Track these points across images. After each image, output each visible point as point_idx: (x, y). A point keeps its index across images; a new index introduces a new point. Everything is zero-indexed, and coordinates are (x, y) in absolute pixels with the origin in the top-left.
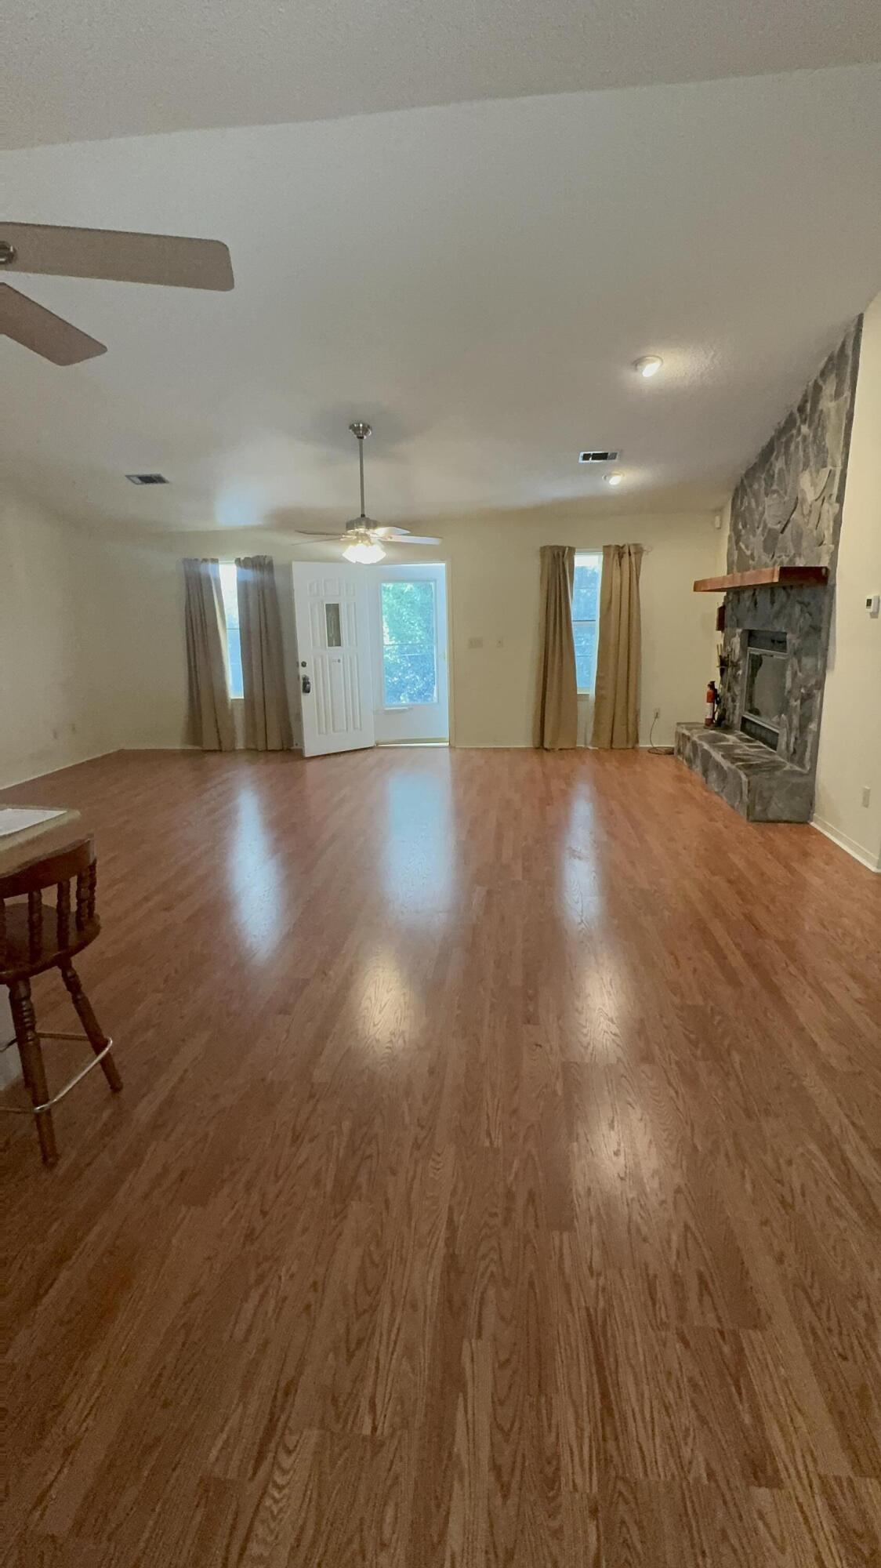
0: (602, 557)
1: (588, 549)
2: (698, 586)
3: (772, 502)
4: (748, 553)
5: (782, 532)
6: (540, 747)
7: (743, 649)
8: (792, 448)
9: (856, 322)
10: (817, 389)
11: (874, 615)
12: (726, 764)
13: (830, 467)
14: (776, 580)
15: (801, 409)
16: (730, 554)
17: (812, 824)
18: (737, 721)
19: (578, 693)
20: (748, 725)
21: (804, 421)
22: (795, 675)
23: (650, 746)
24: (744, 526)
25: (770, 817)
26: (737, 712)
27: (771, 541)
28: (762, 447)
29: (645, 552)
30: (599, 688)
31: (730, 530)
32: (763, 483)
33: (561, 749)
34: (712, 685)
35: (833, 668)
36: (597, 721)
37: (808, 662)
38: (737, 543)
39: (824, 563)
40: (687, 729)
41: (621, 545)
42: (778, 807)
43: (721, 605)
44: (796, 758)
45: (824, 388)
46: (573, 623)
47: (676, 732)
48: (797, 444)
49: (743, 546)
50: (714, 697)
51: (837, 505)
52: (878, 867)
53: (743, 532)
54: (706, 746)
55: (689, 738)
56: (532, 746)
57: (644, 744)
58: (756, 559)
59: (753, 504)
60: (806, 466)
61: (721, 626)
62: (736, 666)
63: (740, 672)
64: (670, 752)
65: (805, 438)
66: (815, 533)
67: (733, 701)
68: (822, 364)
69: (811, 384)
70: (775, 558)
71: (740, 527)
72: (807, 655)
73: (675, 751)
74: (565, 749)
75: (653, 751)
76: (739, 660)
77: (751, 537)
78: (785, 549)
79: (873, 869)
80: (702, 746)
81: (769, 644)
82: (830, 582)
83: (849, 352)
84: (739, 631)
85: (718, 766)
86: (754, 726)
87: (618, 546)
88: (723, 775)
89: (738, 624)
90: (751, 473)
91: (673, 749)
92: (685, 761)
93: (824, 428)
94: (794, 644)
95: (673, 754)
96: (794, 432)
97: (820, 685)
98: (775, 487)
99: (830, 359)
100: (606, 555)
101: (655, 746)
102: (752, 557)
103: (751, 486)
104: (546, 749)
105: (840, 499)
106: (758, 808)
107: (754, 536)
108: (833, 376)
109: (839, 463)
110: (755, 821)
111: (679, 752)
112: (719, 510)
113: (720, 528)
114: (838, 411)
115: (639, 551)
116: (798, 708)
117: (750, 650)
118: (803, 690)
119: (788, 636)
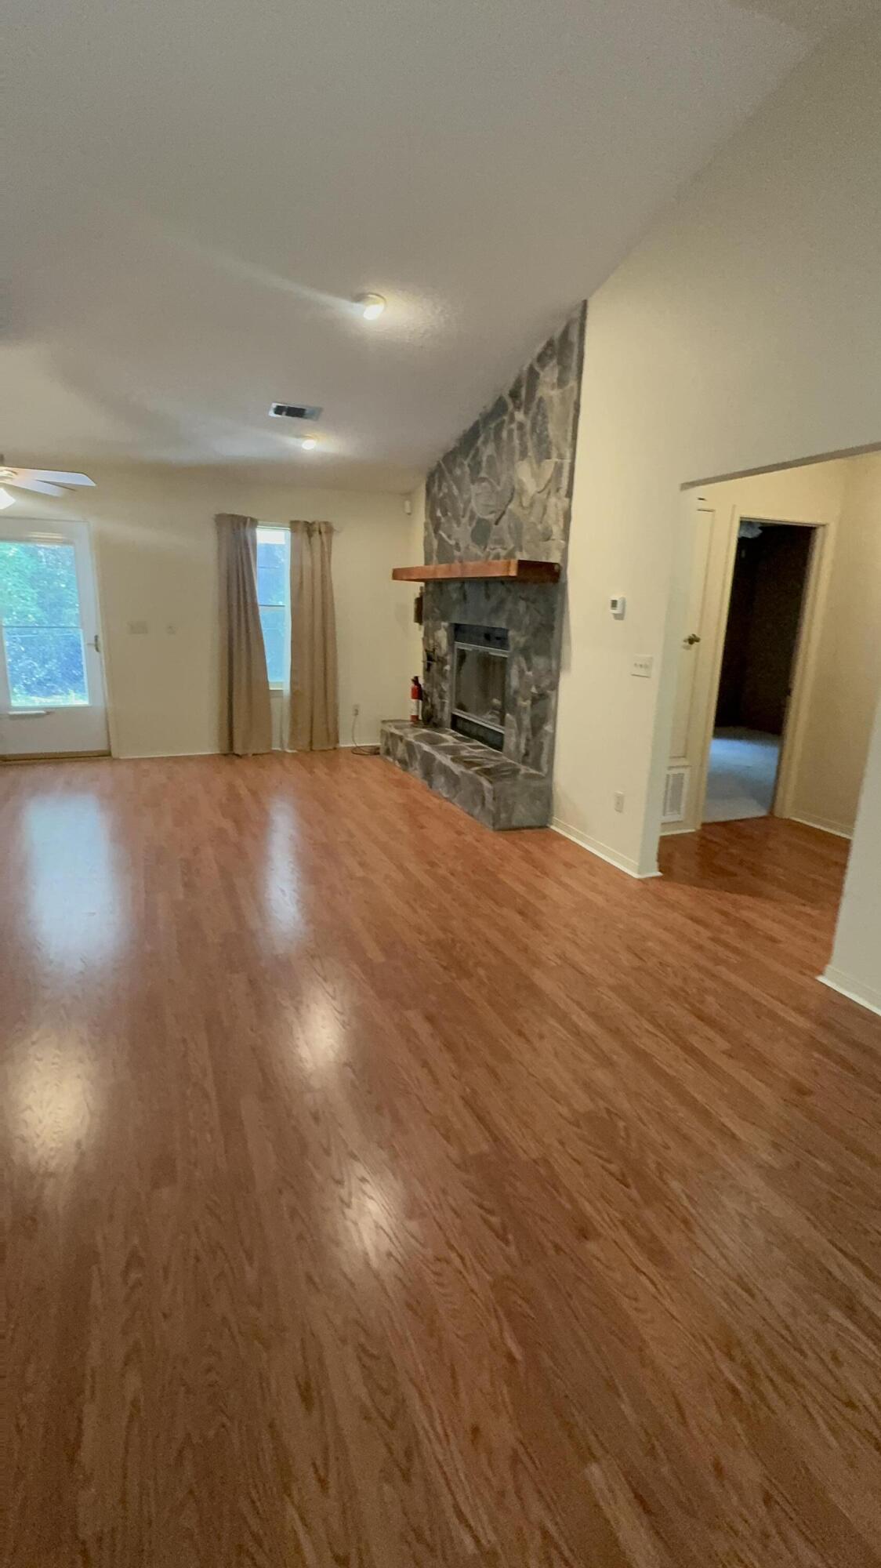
0: (289, 533)
1: (273, 521)
2: (397, 575)
3: (480, 491)
4: (452, 542)
5: (497, 523)
6: (230, 753)
7: (451, 644)
8: (504, 434)
9: (580, 308)
10: (533, 375)
11: (619, 617)
12: (457, 769)
13: (555, 459)
14: (513, 573)
15: (514, 394)
16: (427, 542)
17: (553, 827)
18: (447, 718)
19: (271, 689)
20: (460, 724)
21: (518, 408)
22: (521, 672)
23: (354, 745)
24: (445, 514)
25: (514, 823)
26: (447, 709)
27: (481, 533)
28: (464, 431)
29: (335, 533)
30: (293, 683)
31: (426, 517)
32: (467, 469)
33: (254, 755)
34: (416, 681)
35: (569, 669)
36: (294, 721)
37: (539, 662)
38: (436, 531)
39: (555, 558)
40: (396, 728)
41: (310, 521)
42: (522, 813)
43: (418, 596)
44: (530, 760)
45: (542, 374)
46: (260, 608)
47: (382, 731)
48: (510, 432)
49: (444, 535)
50: (419, 693)
51: (567, 500)
52: (639, 873)
53: (443, 520)
54: (426, 748)
55: (401, 738)
56: (218, 752)
57: (345, 743)
58: (462, 550)
59: (455, 491)
60: (524, 454)
61: (419, 618)
62: (442, 661)
63: (448, 667)
64: (375, 751)
65: (521, 426)
66: (540, 527)
67: (441, 697)
68: (538, 349)
69: (525, 368)
70: (488, 550)
71: (439, 514)
72: (537, 653)
73: (382, 751)
74: (260, 754)
75: (356, 751)
76: (446, 655)
77: (455, 525)
78: (500, 542)
79: (636, 875)
80: (420, 747)
81: (482, 638)
82: (562, 580)
83: (574, 337)
84: (445, 624)
85: (445, 770)
86: (467, 724)
87: (307, 523)
88: (454, 781)
89: (444, 618)
90: (450, 458)
91: (378, 748)
92: (397, 762)
93: (545, 416)
94: (518, 642)
95: (378, 754)
96: (506, 418)
97: (554, 686)
98: (483, 474)
99: (550, 344)
100: (294, 530)
101: (358, 745)
102: (457, 547)
103: (450, 472)
104: (238, 755)
105: (569, 494)
106: (503, 816)
107: (459, 523)
108: (555, 361)
109: (568, 455)
110: (500, 830)
111: (388, 752)
112: (408, 495)
113: (409, 514)
114: (563, 400)
115: (330, 530)
116: (529, 708)
117: (459, 645)
118: (534, 690)
119: (511, 633)
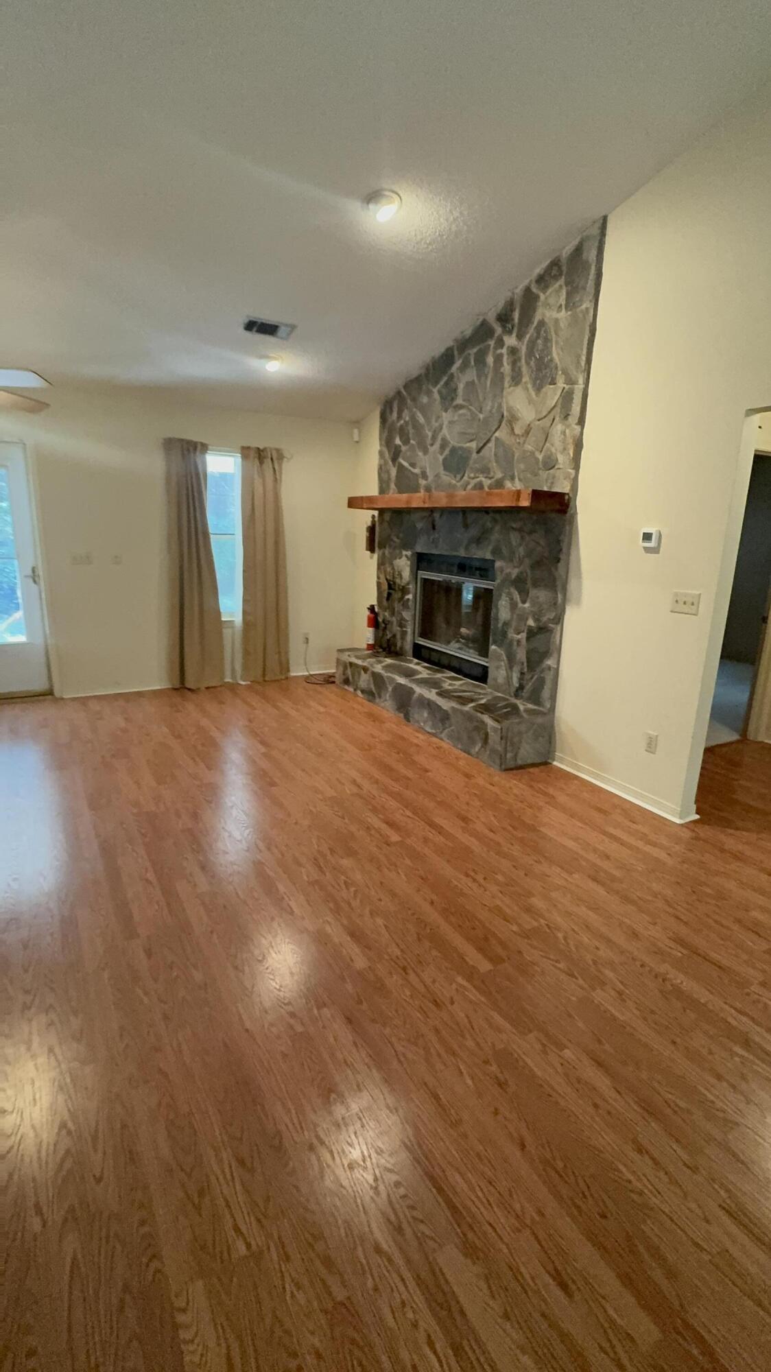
0: (239, 460)
1: (224, 447)
2: (353, 503)
3: (456, 418)
4: (417, 471)
5: (478, 452)
6: (181, 687)
7: (415, 575)
8: (490, 360)
9: (598, 225)
10: (529, 300)
11: (656, 550)
12: (445, 704)
13: (561, 383)
14: (525, 502)
15: (504, 318)
16: (382, 470)
17: (555, 763)
18: (408, 647)
19: (223, 619)
20: (424, 652)
21: (510, 332)
22: (513, 606)
23: (307, 673)
24: (406, 441)
25: (520, 762)
26: (409, 638)
27: (456, 462)
28: (433, 358)
29: (285, 459)
30: (245, 613)
31: (381, 445)
32: (436, 396)
33: (207, 688)
34: (372, 609)
35: (578, 602)
36: (246, 653)
37: (542, 595)
38: (394, 460)
39: (563, 487)
40: (357, 657)
41: (261, 448)
42: (527, 752)
43: (369, 524)
44: (525, 693)
45: (542, 297)
46: (211, 536)
47: (338, 660)
48: (498, 359)
49: (405, 464)
50: (374, 622)
51: (578, 428)
52: (681, 818)
53: (404, 448)
54: (402, 680)
55: (365, 669)
56: (170, 687)
57: (297, 671)
58: (431, 478)
59: (421, 420)
60: (516, 379)
61: (371, 547)
62: (404, 590)
63: (410, 596)
64: (329, 680)
65: (513, 351)
66: (540, 457)
67: (401, 625)
68: (538, 270)
69: (519, 291)
70: (465, 478)
71: (398, 441)
72: (536, 585)
73: (338, 680)
74: (212, 687)
75: (308, 679)
76: (408, 584)
77: (420, 454)
78: (485, 471)
79: (678, 821)
80: (393, 679)
81: (455, 569)
82: (570, 511)
83: (592, 255)
84: (409, 553)
85: (429, 705)
86: (433, 654)
87: (258, 448)
88: (443, 718)
89: (405, 546)
90: (415, 385)
91: (332, 676)
92: (359, 693)
93: (547, 340)
94: (509, 575)
95: (334, 682)
96: (492, 343)
97: (559, 620)
98: (459, 401)
99: (555, 263)
100: (245, 457)
101: (312, 673)
102: (424, 475)
103: (414, 400)
104: (189, 689)
105: (581, 421)
106: (509, 755)
107: (426, 452)
108: (562, 281)
109: (581, 381)
110: (506, 770)
111: (346, 682)
112: (358, 423)
113: (357, 442)
114: (574, 321)
115: (281, 457)
116: (524, 642)
117: (424, 574)
118: (531, 622)
119: (498, 564)
